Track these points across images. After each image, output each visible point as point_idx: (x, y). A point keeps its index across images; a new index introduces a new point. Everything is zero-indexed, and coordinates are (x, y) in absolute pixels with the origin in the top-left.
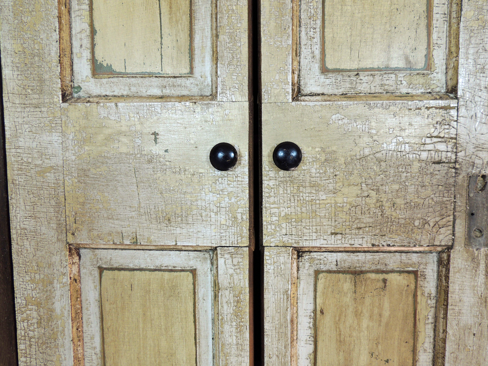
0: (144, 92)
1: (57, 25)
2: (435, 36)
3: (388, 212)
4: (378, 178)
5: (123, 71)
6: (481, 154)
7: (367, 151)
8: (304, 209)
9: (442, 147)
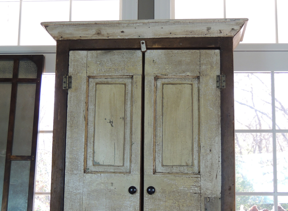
0: (109, 170)
1: (84, 150)
2: (194, 157)
3: (181, 208)
4: (178, 198)
5: (103, 164)
6: (208, 191)
7: (175, 190)
8: (156, 207)
9: (196, 189)
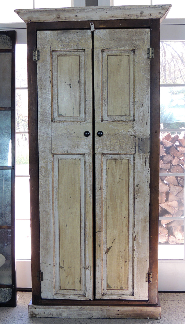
0: (69, 120)
1: (51, 106)
2: (131, 109)
3: (122, 146)
4: (119, 139)
5: (65, 115)
6: (140, 134)
7: (117, 133)
8: (104, 145)
9: (132, 132)
